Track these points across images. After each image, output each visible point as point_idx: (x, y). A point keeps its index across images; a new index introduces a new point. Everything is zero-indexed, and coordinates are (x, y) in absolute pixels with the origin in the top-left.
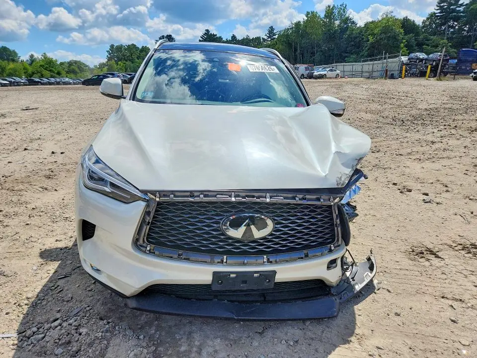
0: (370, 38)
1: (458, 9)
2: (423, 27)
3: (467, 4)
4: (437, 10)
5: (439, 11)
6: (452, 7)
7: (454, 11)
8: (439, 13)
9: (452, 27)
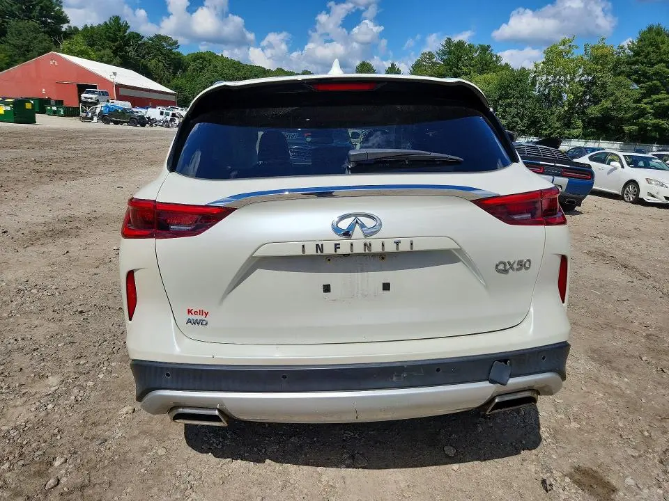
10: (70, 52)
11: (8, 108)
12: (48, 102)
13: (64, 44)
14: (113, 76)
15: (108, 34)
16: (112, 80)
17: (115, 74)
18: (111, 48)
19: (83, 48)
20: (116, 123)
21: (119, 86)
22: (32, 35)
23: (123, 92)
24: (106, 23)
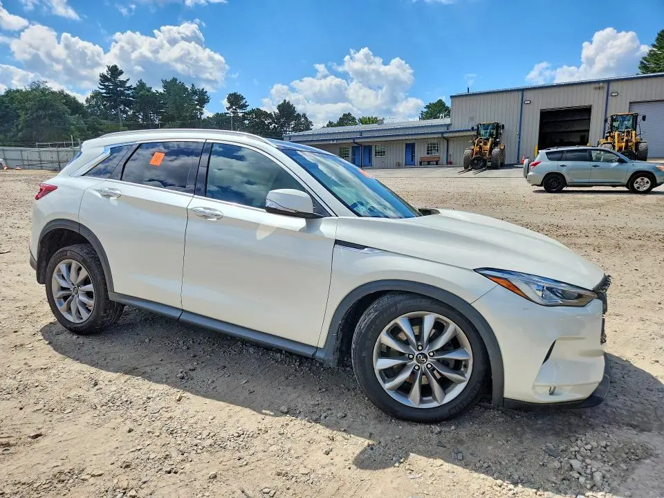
0: (21, 112)
1: (126, 92)
2: (88, 107)
3: (134, 89)
4: (102, 89)
5: (104, 91)
6: (118, 89)
7: (122, 93)
8: (105, 93)
9: (125, 112)
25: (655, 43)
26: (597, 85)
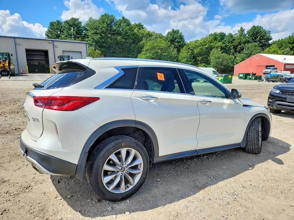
10: (269, 52)
11: (222, 78)
12: (249, 74)
13: (267, 49)
14: (284, 60)
15: (289, 41)
16: (283, 62)
17: (285, 59)
18: (290, 47)
19: (275, 50)
20: (273, 81)
21: (285, 64)
22: (253, 48)
23: (287, 67)
24: (290, 36)
25: (49, 26)
26: (49, 42)
